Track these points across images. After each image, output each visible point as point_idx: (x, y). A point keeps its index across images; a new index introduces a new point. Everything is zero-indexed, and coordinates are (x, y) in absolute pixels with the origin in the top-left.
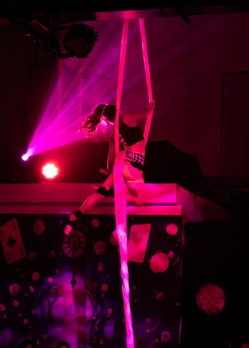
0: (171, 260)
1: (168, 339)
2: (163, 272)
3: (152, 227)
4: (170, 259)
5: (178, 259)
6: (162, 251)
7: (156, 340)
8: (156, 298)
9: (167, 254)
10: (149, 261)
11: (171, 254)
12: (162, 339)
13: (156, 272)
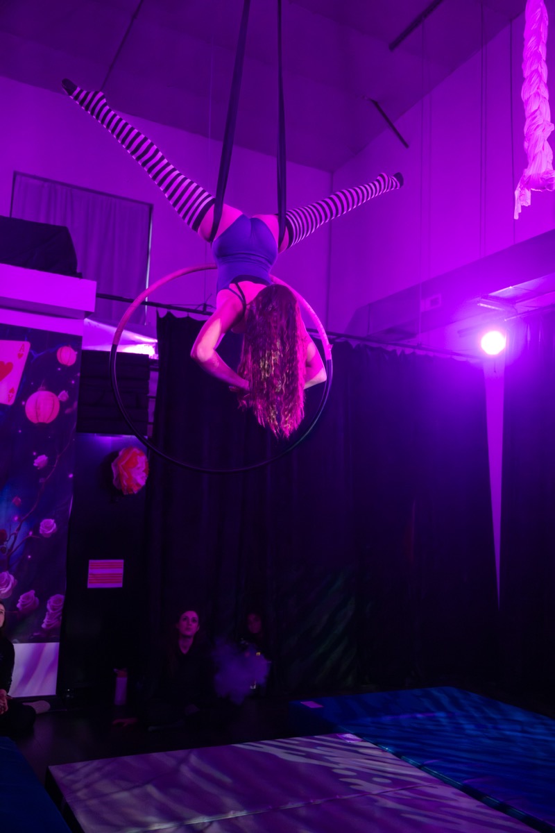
0: (63, 405)
1: (51, 531)
2: (47, 422)
3: (32, 348)
4: (61, 403)
5: (76, 404)
6: (49, 389)
7: (31, 533)
8: (35, 464)
9: (57, 394)
10: (23, 403)
11: (64, 395)
12: (41, 532)
13: (35, 421)
